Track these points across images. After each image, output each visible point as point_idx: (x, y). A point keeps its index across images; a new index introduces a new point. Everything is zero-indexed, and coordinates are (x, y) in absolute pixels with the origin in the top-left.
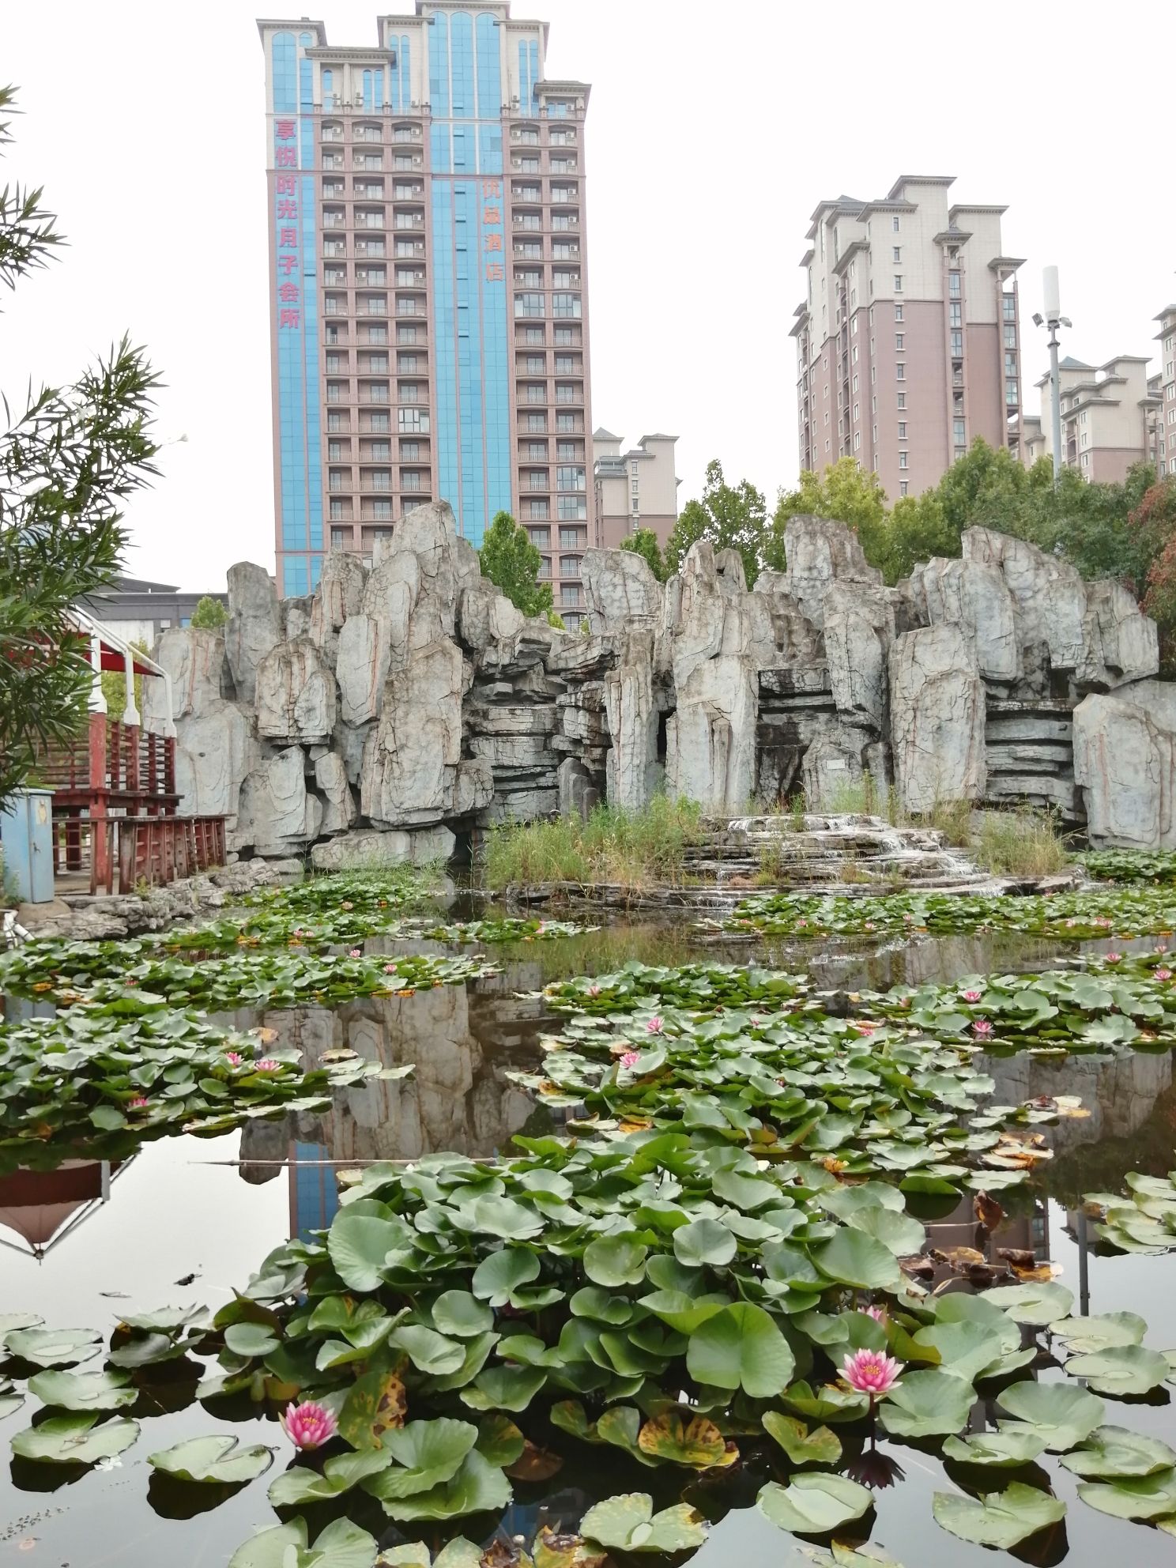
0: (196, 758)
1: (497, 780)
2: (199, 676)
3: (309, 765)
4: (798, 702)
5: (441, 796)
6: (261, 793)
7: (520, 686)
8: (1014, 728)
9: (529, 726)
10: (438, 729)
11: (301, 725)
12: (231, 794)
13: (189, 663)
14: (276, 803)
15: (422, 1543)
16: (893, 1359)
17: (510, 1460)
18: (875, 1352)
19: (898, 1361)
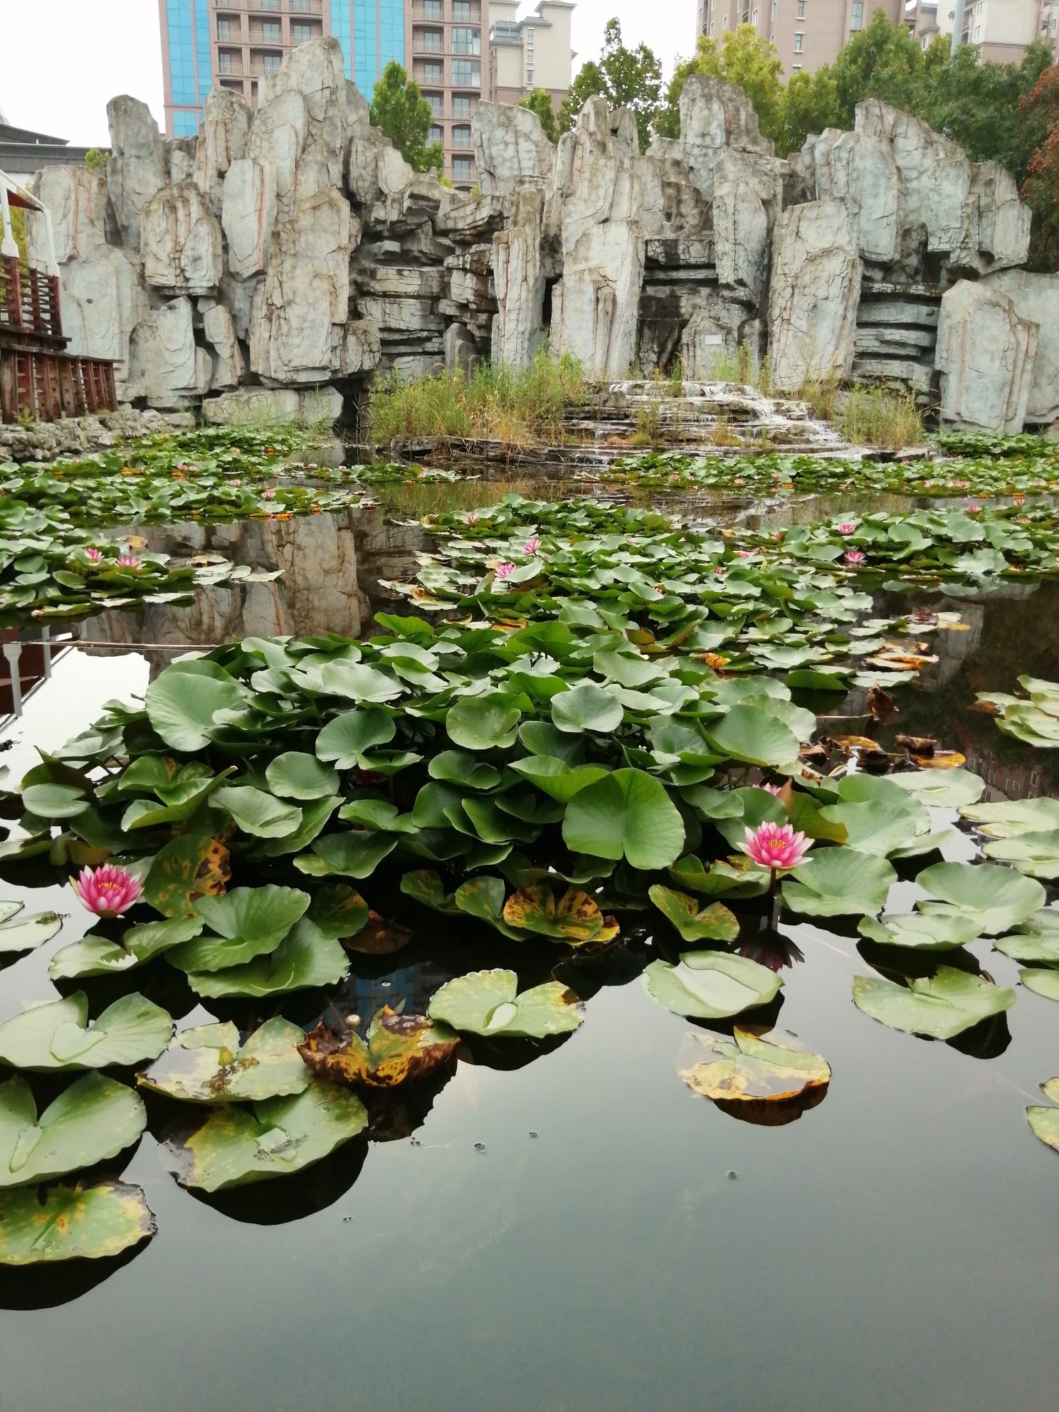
0: (84, 304)
1: (384, 343)
2: (83, 218)
3: (198, 317)
4: (682, 275)
5: (329, 355)
6: (151, 344)
7: (409, 246)
8: (885, 311)
9: (417, 288)
10: (326, 286)
11: (188, 275)
12: (121, 344)
13: (72, 203)
14: (166, 355)
15: (231, 1023)
16: (802, 834)
17: (349, 932)
18: (781, 826)
19: (807, 835)
